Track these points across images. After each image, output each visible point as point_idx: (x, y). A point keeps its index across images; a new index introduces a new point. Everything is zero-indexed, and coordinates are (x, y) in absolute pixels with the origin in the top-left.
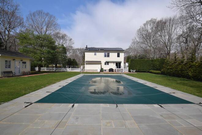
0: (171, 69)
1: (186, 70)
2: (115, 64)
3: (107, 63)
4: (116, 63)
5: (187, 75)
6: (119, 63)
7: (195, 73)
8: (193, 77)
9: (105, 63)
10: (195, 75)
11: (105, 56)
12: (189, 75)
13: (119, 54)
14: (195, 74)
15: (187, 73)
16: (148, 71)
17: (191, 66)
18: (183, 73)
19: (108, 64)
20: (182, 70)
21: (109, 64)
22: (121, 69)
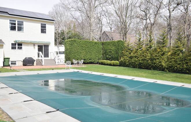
0: (135, 57)
1: (158, 59)
2: (37, 48)
3: (18, 45)
4: (39, 46)
5: (160, 65)
6: (45, 46)
7: (170, 62)
8: (167, 69)
9: (12, 44)
10: (170, 66)
11: (13, 28)
12: (163, 66)
13: (45, 27)
14: (171, 64)
15: (160, 62)
16: (98, 61)
17: (164, 53)
18: (155, 63)
19: (21, 48)
20: (152, 59)
21: (23, 47)
22: (49, 58)
